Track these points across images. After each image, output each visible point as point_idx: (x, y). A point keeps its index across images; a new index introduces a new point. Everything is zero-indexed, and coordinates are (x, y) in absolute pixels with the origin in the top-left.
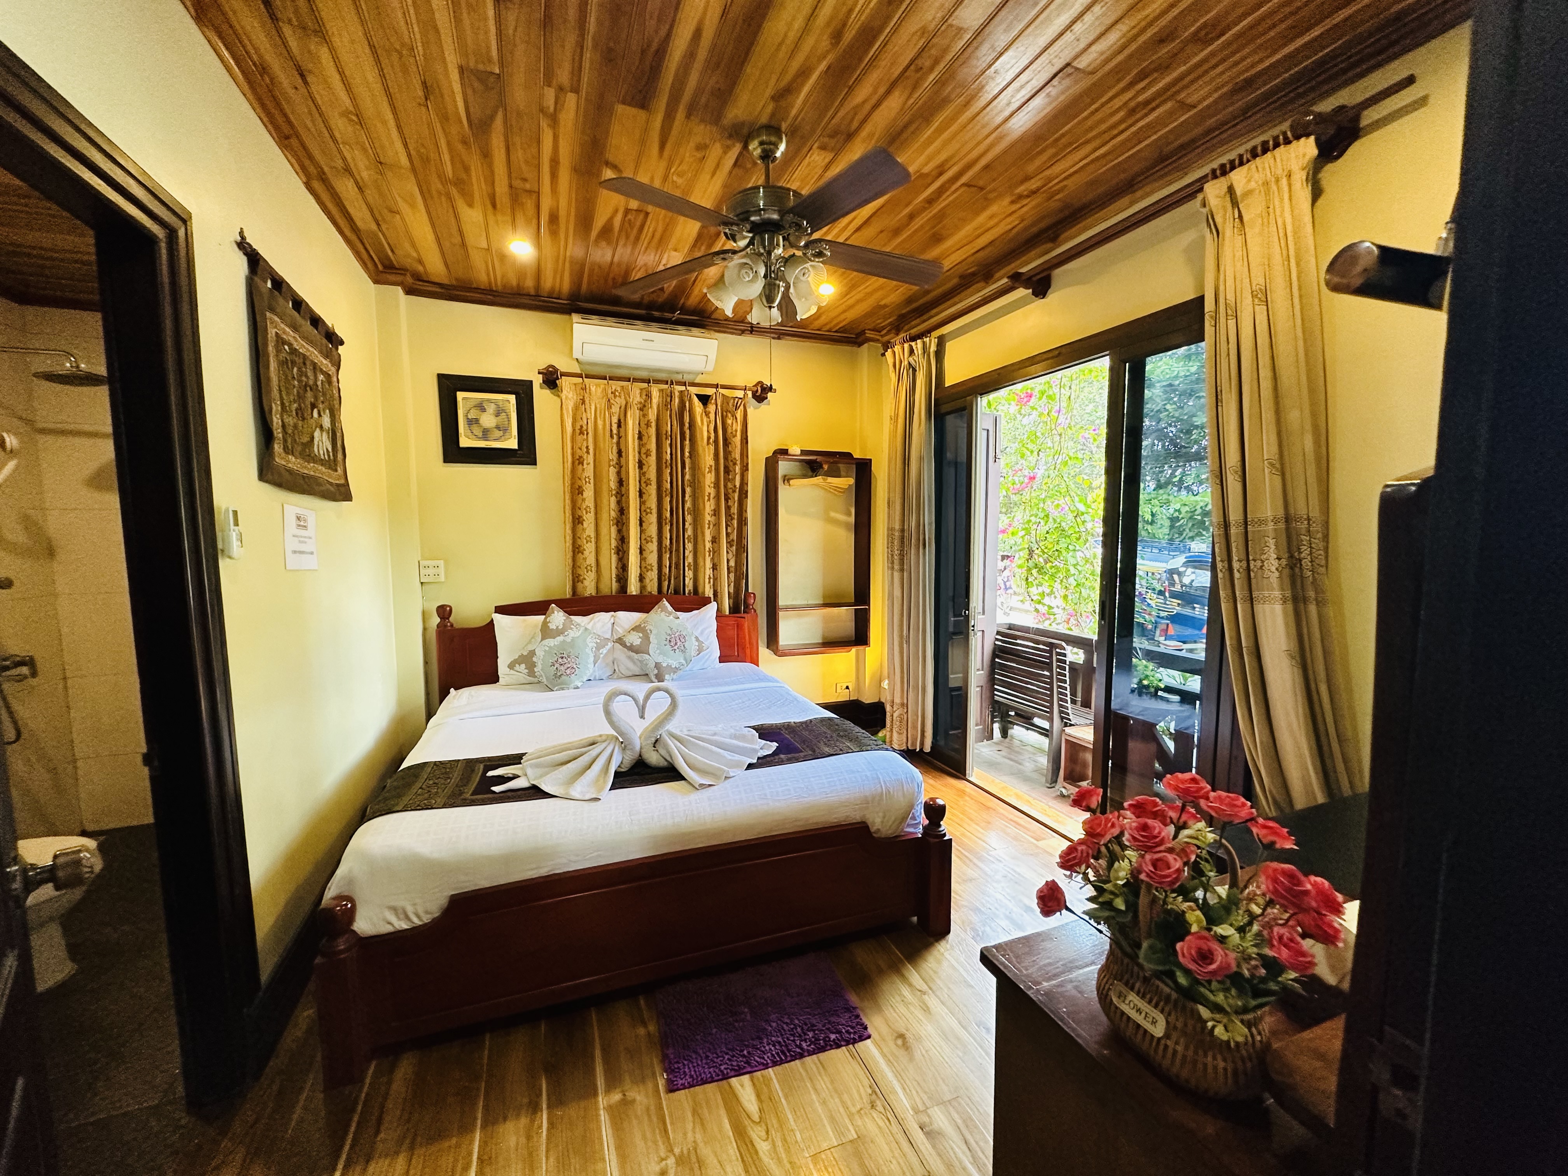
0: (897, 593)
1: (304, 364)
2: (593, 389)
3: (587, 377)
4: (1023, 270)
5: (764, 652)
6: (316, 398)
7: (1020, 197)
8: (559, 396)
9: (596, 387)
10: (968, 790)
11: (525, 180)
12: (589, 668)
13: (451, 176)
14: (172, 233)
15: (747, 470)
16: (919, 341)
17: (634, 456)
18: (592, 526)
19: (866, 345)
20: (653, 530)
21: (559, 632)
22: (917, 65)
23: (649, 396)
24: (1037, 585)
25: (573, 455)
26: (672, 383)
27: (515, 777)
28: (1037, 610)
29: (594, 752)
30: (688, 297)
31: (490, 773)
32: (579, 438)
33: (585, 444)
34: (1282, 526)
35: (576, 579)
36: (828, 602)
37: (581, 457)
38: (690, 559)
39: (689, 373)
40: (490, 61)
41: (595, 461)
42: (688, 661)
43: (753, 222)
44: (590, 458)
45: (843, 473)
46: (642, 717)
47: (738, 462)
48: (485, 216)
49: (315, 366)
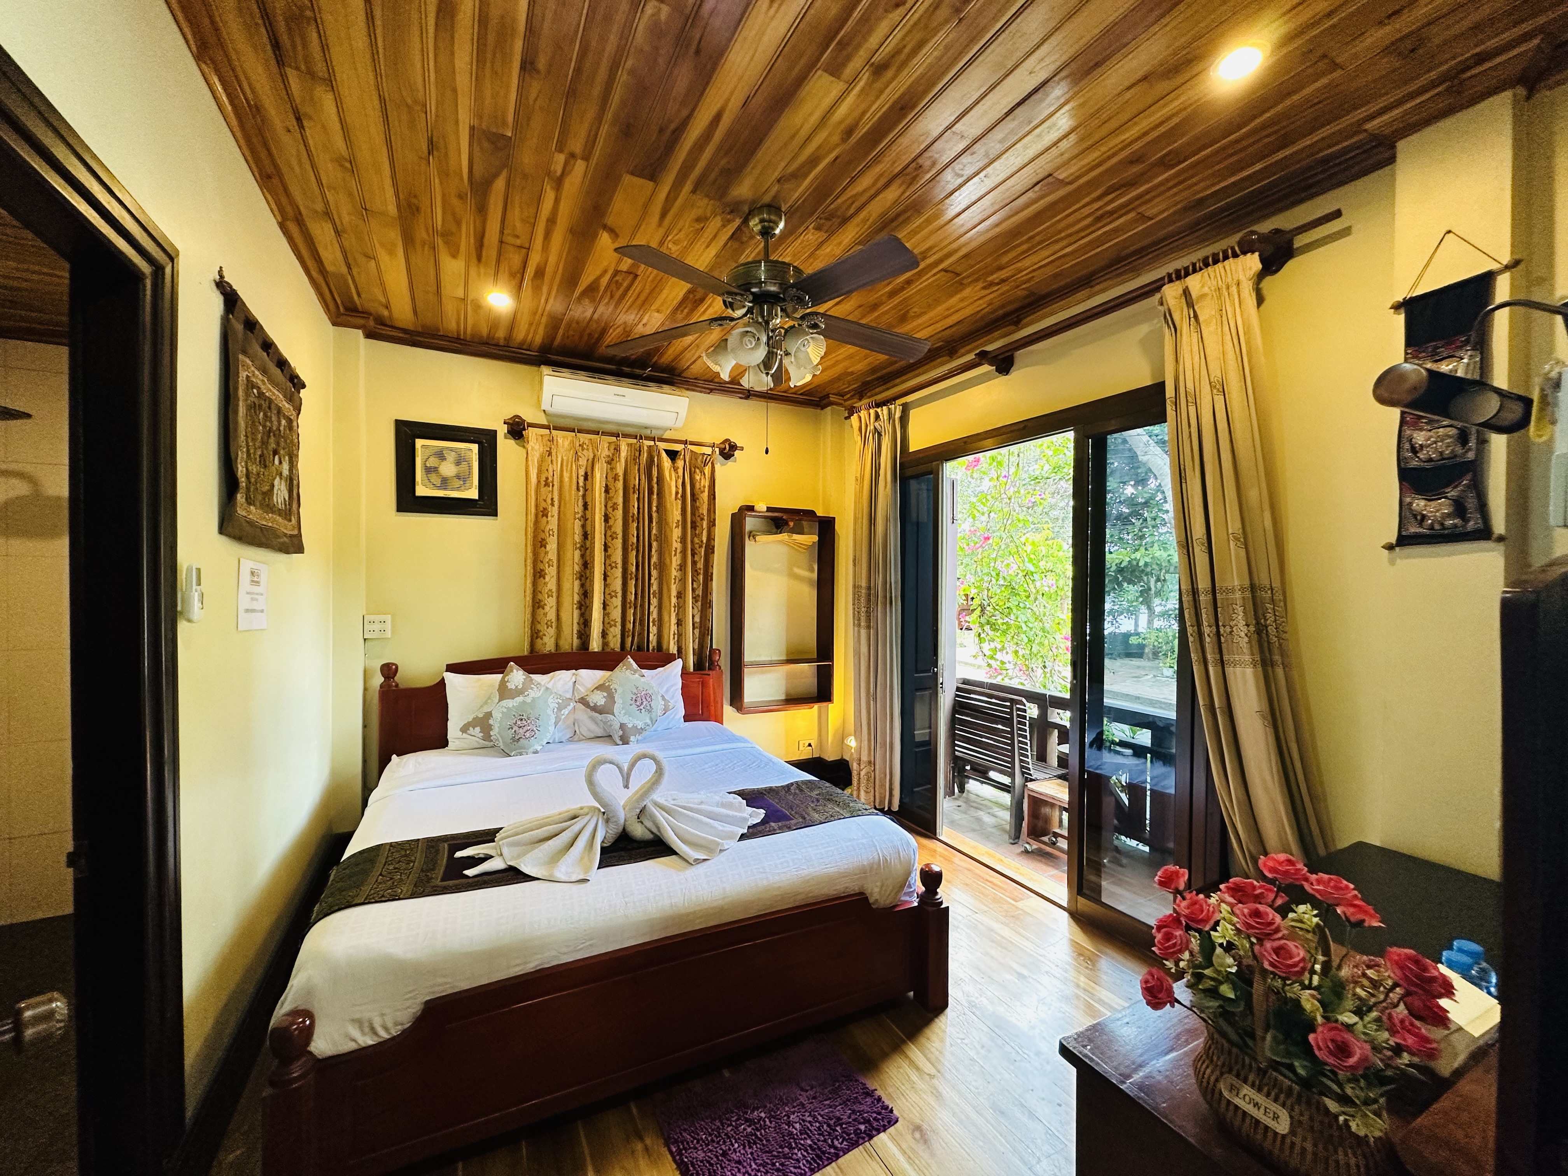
0: (864, 649)
1: (270, 408)
2: (560, 441)
3: (555, 428)
4: (989, 348)
5: (728, 710)
6: (278, 444)
7: (991, 284)
8: (524, 447)
9: (563, 440)
10: (938, 849)
11: (517, 237)
12: (549, 730)
13: (439, 227)
14: (158, 269)
15: (714, 525)
16: (884, 408)
17: (601, 509)
18: (554, 580)
19: (829, 408)
20: (617, 585)
21: (518, 692)
22: (918, 164)
23: (617, 449)
24: (989, 641)
25: (537, 506)
26: (641, 438)
27: (488, 857)
28: (989, 665)
29: (576, 828)
30: (661, 357)
31: (459, 854)
32: (544, 490)
33: (550, 496)
34: (1248, 594)
35: (535, 635)
36: (792, 657)
37: (545, 509)
38: (654, 615)
39: (658, 428)
40: (504, 124)
41: (559, 512)
42: (653, 721)
43: (753, 293)
44: (554, 511)
45: (806, 530)
46: (626, 786)
47: (706, 518)
48: (467, 267)
49: (279, 411)
